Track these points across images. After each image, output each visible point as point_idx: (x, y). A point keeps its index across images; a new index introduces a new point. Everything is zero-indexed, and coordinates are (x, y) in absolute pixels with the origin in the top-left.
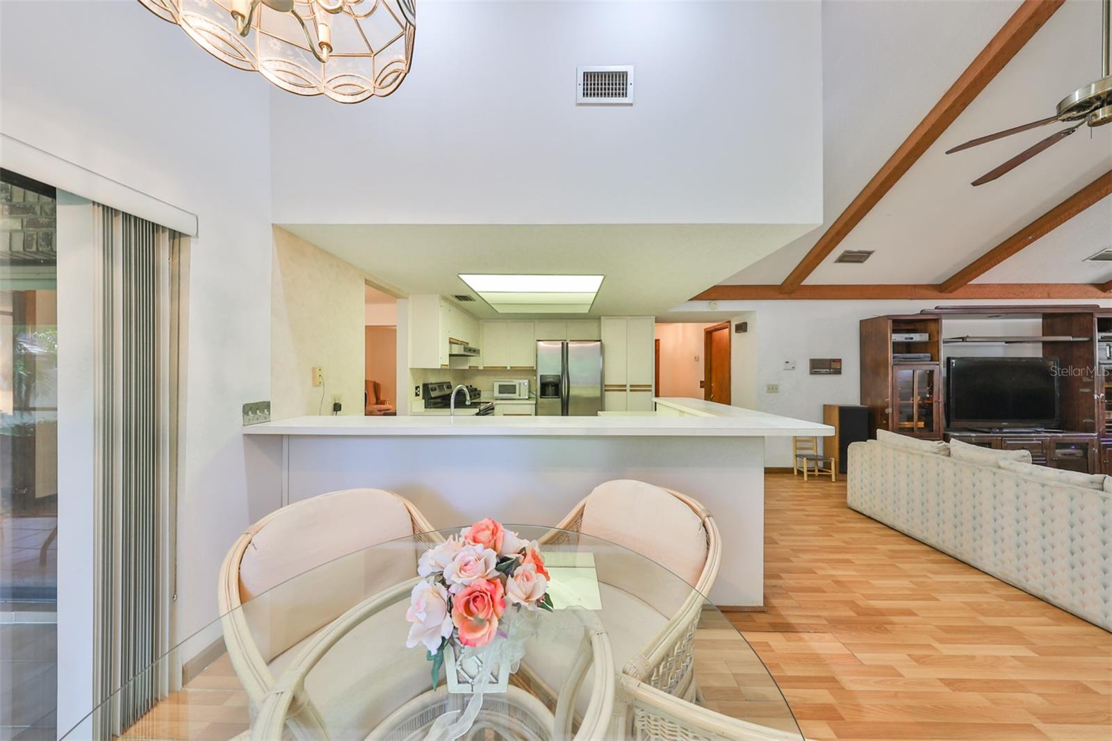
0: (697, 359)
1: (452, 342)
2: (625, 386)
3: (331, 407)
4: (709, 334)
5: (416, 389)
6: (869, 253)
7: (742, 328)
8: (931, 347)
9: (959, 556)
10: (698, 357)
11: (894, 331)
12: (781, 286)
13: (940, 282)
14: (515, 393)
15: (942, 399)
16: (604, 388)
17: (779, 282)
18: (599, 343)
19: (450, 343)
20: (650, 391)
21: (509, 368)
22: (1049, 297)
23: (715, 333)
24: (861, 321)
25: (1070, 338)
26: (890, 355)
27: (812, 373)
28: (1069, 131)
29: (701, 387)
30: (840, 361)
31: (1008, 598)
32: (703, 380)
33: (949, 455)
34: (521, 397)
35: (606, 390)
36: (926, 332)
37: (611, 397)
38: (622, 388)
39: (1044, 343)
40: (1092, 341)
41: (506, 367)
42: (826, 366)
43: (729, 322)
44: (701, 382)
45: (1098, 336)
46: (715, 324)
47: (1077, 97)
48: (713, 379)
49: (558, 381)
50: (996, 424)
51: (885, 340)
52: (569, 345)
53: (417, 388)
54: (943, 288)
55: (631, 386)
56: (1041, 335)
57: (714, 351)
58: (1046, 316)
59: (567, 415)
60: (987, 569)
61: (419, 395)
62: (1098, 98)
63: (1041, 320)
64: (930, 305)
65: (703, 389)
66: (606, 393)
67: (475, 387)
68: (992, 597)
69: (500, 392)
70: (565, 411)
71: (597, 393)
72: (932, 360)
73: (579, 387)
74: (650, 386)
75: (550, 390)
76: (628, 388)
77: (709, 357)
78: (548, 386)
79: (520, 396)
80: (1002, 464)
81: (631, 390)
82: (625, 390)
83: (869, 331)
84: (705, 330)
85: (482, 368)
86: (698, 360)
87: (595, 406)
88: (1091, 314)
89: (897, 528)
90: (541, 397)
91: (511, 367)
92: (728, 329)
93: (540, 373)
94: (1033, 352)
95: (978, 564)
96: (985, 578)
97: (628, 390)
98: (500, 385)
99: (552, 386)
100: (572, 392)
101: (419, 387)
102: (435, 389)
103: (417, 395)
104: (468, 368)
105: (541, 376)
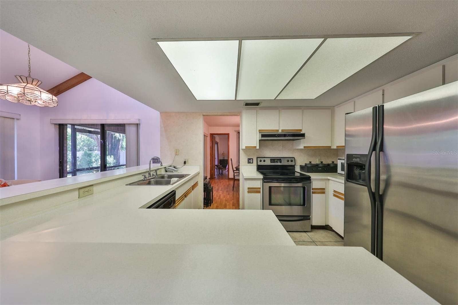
78: (355, 168)
90: (347, 181)
93: (347, 152)
98: (342, 163)
101: (252, 159)
102: (264, 161)
103: (249, 162)
104: (303, 148)
105: (347, 155)
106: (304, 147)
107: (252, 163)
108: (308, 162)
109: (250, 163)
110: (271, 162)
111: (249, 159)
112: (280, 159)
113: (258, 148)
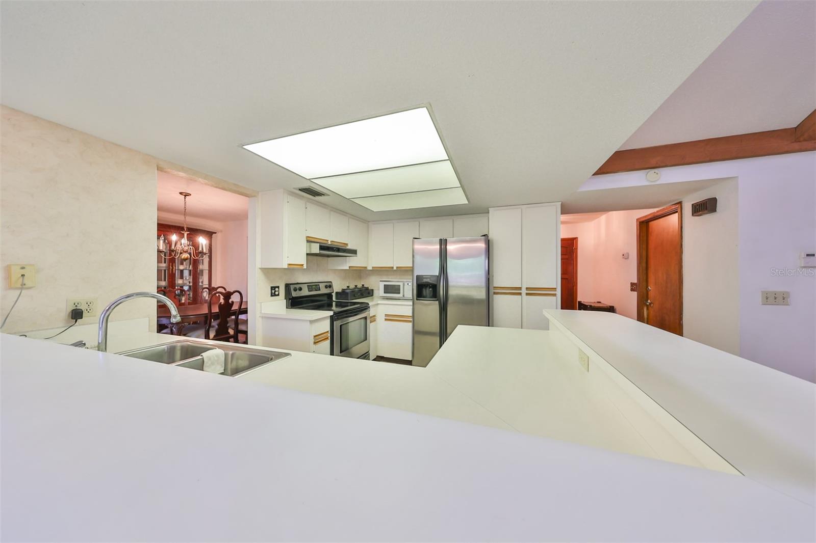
0: (626, 257)
1: (310, 241)
2: (520, 288)
4: (644, 225)
7: (706, 207)
10: (628, 254)
12: (795, 129)
14: (399, 293)
16: (491, 291)
18: (484, 238)
19: (308, 241)
20: (555, 295)
21: (395, 268)
29: (632, 290)
32: (636, 281)
34: (405, 298)
35: (495, 293)
37: (501, 303)
38: (515, 291)
41: (393, 268)
43: (680, 203)
44: (632, 284)
46: (655, 210)
48: (652, 279)
49: (436, 282)
52: (449, 245)
55: (527, 289)
57: (652, 245)
65: (635, 293)
66: (496, 296)
69: (385, 292)
70: (444, 313)
71: (483, 296)
74: (555, 289)
75: (427, 291)
76: (524, 291)
77: (644, 253)
78: (426, 287)
79: (403, 296)
81: (527, 294)
82: (520, 294)
84: (637, 220)
85: (371, 269)
86: (627, 258)
90: (417, 299)
91: (397, 267)
92: (677, 214)
93: (415, 274)
97: (524, 294)
98: (385, 285)
99: (429, 288)
100: (452, 292)
101: (278, 287)
102: (300, 289)
103: (273, 295)
104: (348, 268)
105: (417, 276)
106: (350, 267)
107: (278, 295)
108: (345, 287)
109: (275, 295)
110: (309, 291)
111: (273, 288)
112: (316, 285)
113: (305, 267)
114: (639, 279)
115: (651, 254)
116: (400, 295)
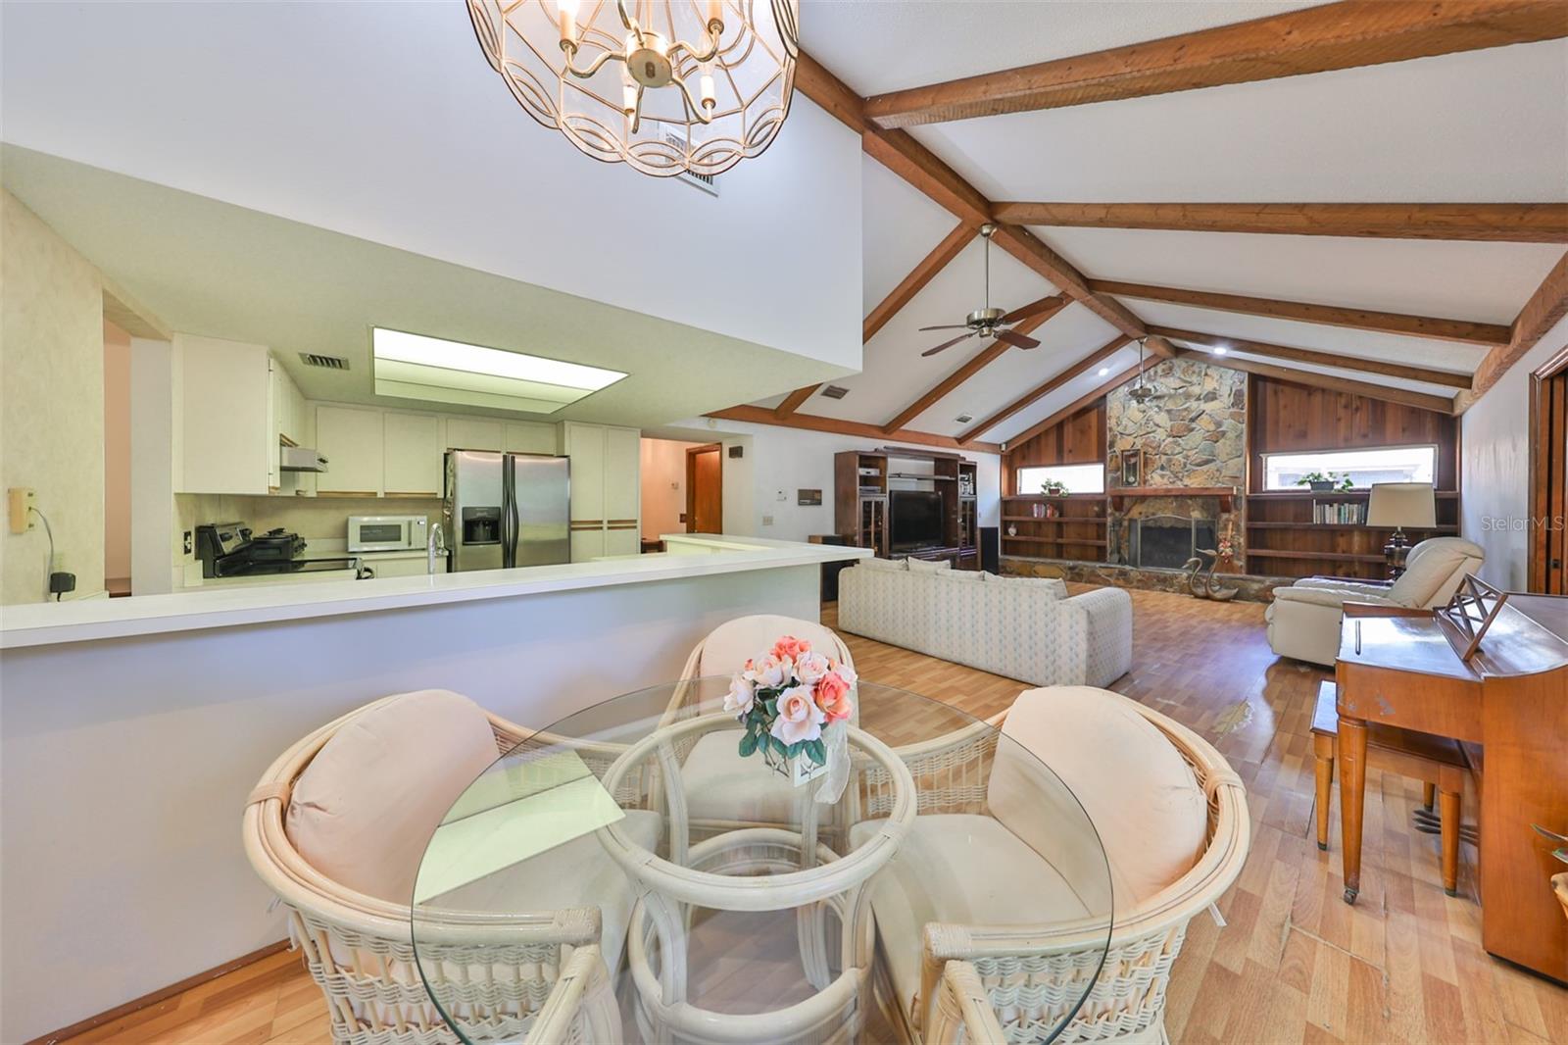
0: (675, 486)
1: (282, 442)
2: (601, 522)
3: (43, 582)
4: (692, 456)
5: (186, 539)
6: (846, 391)
7: (736, 452)
8: (879, 481)
9: (916, 649)
10: (678, 484)
11: (861, 466)
12: (776, 410)
13: (883, 425)
14: (399, 539)
15: (887, 527)
16: (573, 526)
17: (774, 407)
18: (565, 460)
19: (282, 444)
20: (635, 527)
21: (381, 495)
22: (937, 445)
23: (698, 456)
24: (836, 454)
25: (948, 478)
26: (858, 487)
27: (800, 504)
28: (970, 335)
29: (681, 521)
30: (820, 492)
31: (946, 669)
32: (685, 512)
33: (908, 570)
34: (412, 547)
35: (574, 529)
36: (877, 468)
37: (581, 539)
38: (596, 525)
39: (936, 481)
40: (956, 481)
41: (376, 494)
42: (810, 497)
43: (720, 444)
44: (682, 515)
45: (960, 476)
46: (702, 445)
47: (976, 317)
48: (698, 511)
49: (496, 518)
50: (913, 546)
51: (854, 472)
52: (516, 460)
53: (187, 535)
54: (888, 429)
55: (609, 522)
56: (933, 473)
57: (698, 476)
58: (937, 460)
59: (514, 566)
60: (933, 653)
61: (190, 551)
62: (984, 320)
63: (933, 463)
64: (881, 444)
65: (685, 525)
66: (575, 533)
67: (292, 532)
68: (939, 671)
69: (363, 540)
70: (509, 560)
71: (564, 535)
72: (882, 492)
73: (533, 525)
74: (635, 521)
75: (481, 531)
76: (605, 525)
77: (692, 484)
78: (478, 525)
79: (410, 544)
80: (939, 571)
81: (609, 528)
82: (601, 528)
83: (843, 463)
84: (686, 451)
85: (314, 495)
86: (676, 488)
87: (559, 552)
88: (956, 461)
89: (877, 638)
90: (463, 544)
91: (386, 493)
92: (718, 453)
93: (460, 506)
94: (928, 487)
95: (927, 652)
96: (931, 660)
97: (605, 528)
99: (485, 525)
100: (523, 536)
101: (190, 534)
105: (464, 509)
114: (687, 511)
115: (698, 485)
116: (402, 544)
